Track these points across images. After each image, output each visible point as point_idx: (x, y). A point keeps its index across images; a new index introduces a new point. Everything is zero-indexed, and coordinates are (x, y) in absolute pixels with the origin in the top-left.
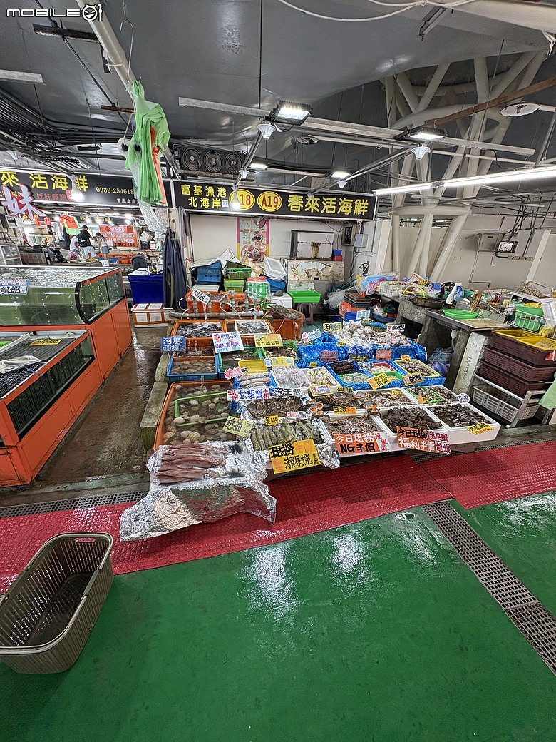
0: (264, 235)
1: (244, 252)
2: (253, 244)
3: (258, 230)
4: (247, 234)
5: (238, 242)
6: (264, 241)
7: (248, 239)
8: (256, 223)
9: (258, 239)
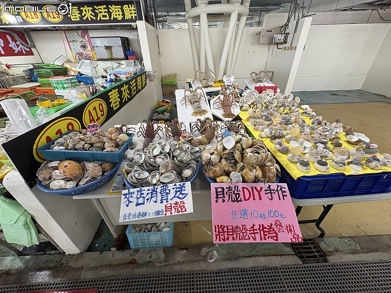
0: (88, 43)
1: (77, 57)
2: (81, 50)
3: (82, 39)
4: (75, 43)
5: (71, 50)
6: (89, 48)
7: (77, 47)
8: (78, 34)
9: (84, 47)
